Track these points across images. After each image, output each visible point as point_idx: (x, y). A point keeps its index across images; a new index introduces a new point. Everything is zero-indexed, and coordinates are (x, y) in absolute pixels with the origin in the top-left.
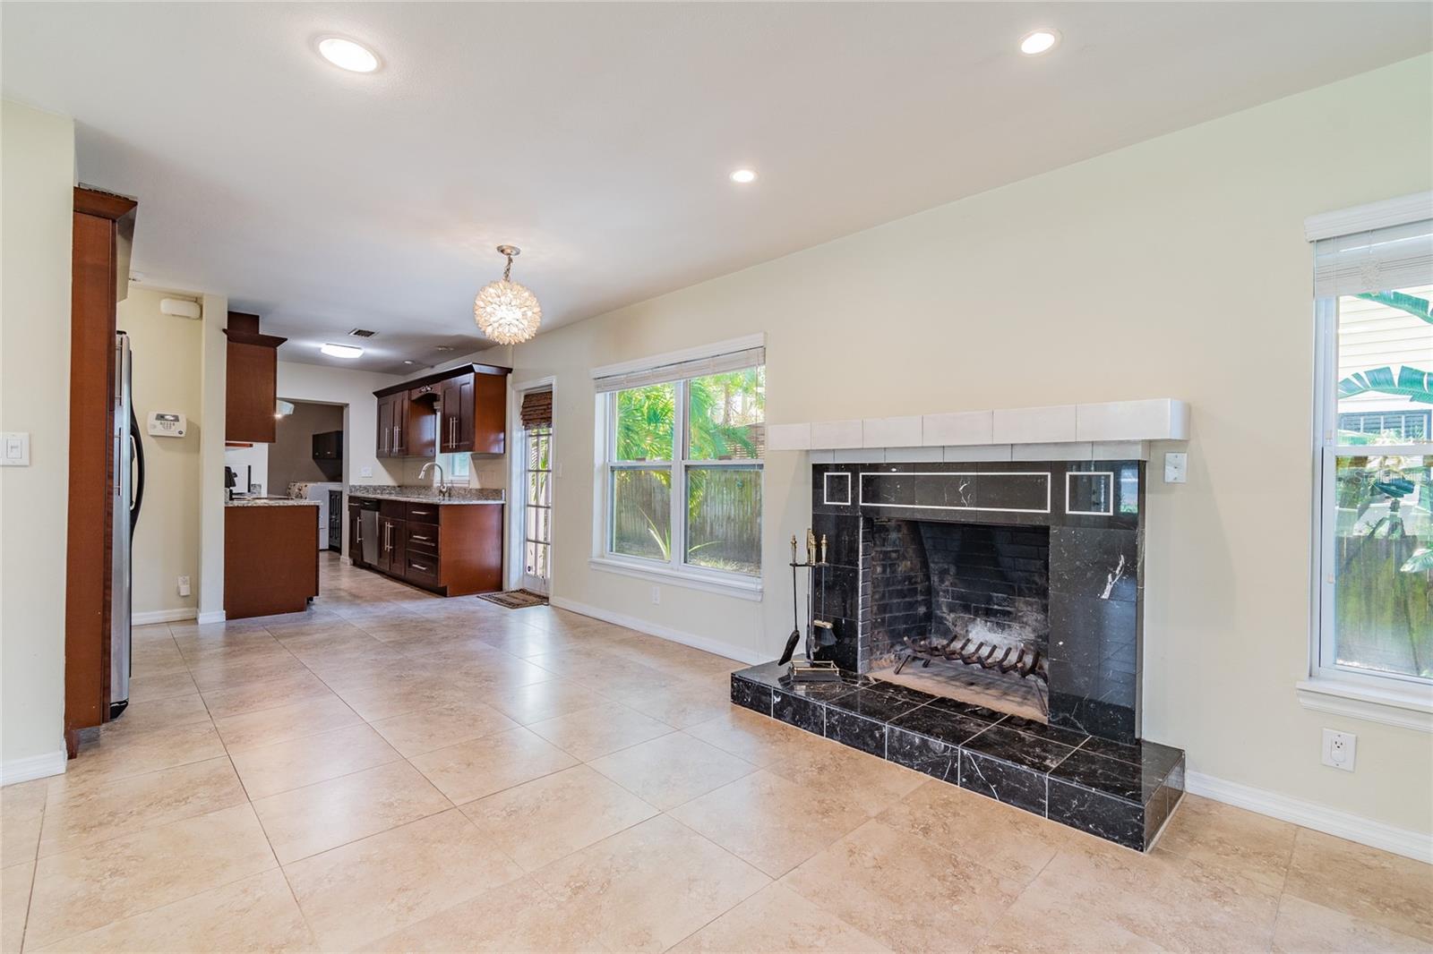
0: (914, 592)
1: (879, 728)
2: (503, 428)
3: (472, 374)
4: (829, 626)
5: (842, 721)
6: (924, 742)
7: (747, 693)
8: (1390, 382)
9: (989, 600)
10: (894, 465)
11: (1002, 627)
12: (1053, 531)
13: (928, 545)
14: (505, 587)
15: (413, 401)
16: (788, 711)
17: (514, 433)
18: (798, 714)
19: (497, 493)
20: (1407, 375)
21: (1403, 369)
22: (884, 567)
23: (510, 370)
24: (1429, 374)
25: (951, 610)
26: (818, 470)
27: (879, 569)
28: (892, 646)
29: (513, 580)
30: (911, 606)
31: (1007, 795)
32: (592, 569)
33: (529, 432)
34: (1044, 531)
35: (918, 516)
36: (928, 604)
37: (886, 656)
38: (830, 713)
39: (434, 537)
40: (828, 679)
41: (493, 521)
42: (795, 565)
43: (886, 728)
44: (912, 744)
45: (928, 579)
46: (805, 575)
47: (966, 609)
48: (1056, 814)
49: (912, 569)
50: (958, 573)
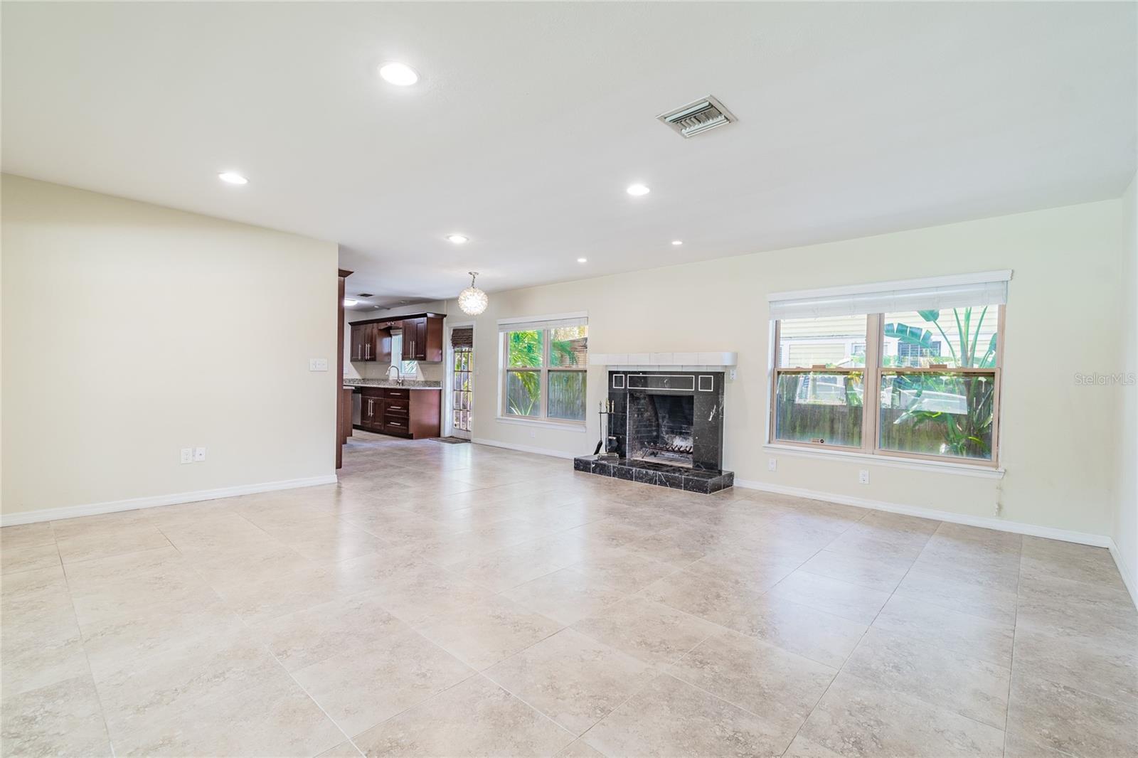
0: (651, 426)
1: (632, 470)
2: (441, 347)
3: (426, 318)
4: (615, 438)
5: (618, 470)
6: (647, 472)
7: (581, 465)
8: (893, 331)
9: (681, 428)
10: (641, 372)
11: (686, 439)
12: (695, 397)
13: (657, 405)
14: (442, 435)
15: (380, 330)
16: (598, 470)
17: (448, 350)
18: (600, 469)
19: (437, 383)
20: (900, 327)
21: (899, 324)
22: (638, 415)
23: (445, 316)
24: (910, 328)
25: (667, 433)
26: (611, 373)
27: (636, 415)
28: (641, 448)
29: (447, 430)
30: (650, 431)
31: (672, 485)
32: (498, 423)
33: (456, 349)
34: (692, 397)
35: (654, 393)
36: (658, 431)
37: (638, 452)
38: (614, 467)
39: (406, 407)
40: (615, 459)
41: (435, 399)
42: (601, 413)
43: (634, 469)
44: (642, 474)
45: (658, 421)
46: (605, 417)
47: (672, 432)
48: (686, 488)
49: (650, 416)
50: (669, 417)
